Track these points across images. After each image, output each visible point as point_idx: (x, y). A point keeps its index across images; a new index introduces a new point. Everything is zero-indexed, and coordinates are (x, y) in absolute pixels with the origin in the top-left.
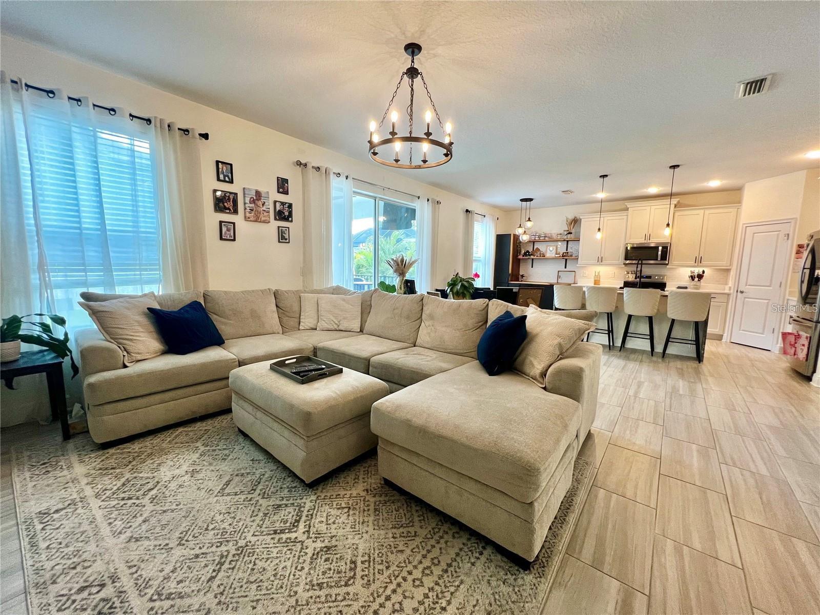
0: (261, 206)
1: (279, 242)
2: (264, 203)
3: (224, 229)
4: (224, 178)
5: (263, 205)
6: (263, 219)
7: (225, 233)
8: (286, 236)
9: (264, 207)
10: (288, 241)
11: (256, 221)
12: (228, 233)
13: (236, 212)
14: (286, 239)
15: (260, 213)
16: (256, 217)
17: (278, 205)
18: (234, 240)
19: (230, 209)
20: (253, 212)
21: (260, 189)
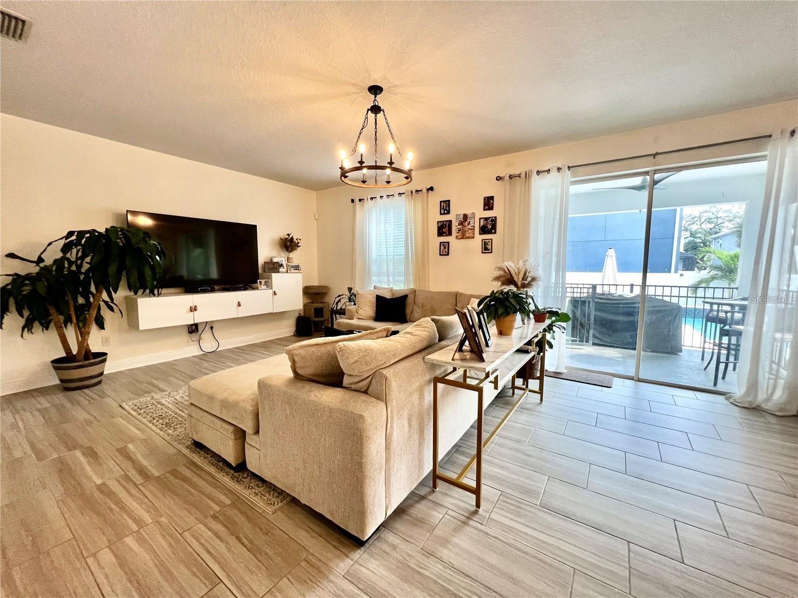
0: (467, 226)
1: (482, 253)
2: (470, 222)
3: (442, 248)
4: (444, 211)
5: (468, 224)
6: (468, 235)
7: (443, 250)
8: (489, 247)
9: (469, 226)
10: (490, 251)
11: (462, 238)
12: (445, 250)
13: (450, 234)
14: (489, 250)
15: (466, 231)
16: (463, 235)
17: (482, 221)
18: (448, 255)
19: (446, 234)
20: (460, 232)
21: (466, 212)
